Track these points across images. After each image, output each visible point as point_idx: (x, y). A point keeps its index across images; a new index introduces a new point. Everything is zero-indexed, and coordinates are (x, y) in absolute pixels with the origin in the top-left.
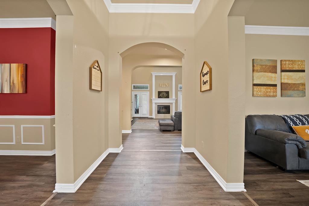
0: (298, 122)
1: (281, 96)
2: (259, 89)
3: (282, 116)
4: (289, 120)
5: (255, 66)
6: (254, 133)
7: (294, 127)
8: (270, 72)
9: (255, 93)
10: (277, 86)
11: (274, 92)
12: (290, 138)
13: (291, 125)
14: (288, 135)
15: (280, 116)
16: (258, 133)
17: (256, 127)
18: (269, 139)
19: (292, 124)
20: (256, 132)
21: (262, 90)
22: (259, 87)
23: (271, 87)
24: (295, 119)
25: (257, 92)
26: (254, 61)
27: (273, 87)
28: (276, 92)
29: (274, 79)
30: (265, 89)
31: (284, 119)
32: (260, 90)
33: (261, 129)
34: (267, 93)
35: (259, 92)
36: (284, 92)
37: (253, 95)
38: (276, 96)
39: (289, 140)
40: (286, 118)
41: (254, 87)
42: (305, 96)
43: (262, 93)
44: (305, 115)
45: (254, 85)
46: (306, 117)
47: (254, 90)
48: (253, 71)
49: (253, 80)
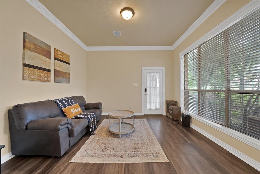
0: (66, 104)
1: (54, 82)
2: (31, 71)
3: (55, 100)
4: (60, 104)
5: (26, 41)
6: (24, 128)
7: (64, 109)
8: (45, 56)
9: (26, 75)
10: (50, 72)
11: (48, 77)
12: (63, 123)
13: (62, 108)
14: (61, 121)
15: (54, 101)
16: (29, 126)
17: (27, 119)
18: (43, 130)
19: (62, 106)
20: (27, 126)
21: (35, 74)
22: (31, 69)
23: (45, 72)
24: (64, 101)
25: (30, 74)
26: (26, 35)
27: (47, 72)
28: (50, 78)
29: (48, 64)
30: (39, 73)
31: (56, 103)
32: (33, 73)
33: (34, 120)
34: (41, 78)
35: (31, 74)
36: (56, 78)
37: (23, 78)
38: (50, 81)
39: (62, 125)
40: (58, 102)
41: (25, 68)
42: (70, 83)
43: (35, 76)
44: (70, 98)
45: (25, 65)
46: (71, 99)
47: (25, 72)
48: (24, 47)
49: (23, 59)
